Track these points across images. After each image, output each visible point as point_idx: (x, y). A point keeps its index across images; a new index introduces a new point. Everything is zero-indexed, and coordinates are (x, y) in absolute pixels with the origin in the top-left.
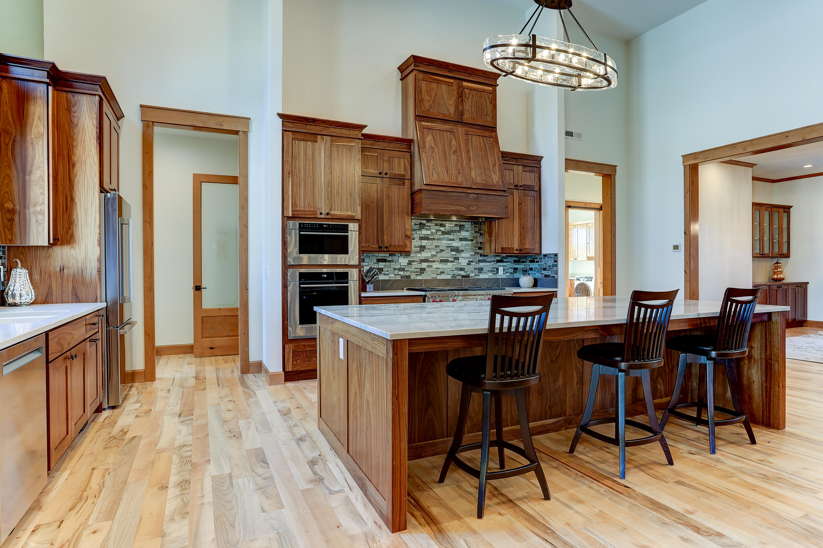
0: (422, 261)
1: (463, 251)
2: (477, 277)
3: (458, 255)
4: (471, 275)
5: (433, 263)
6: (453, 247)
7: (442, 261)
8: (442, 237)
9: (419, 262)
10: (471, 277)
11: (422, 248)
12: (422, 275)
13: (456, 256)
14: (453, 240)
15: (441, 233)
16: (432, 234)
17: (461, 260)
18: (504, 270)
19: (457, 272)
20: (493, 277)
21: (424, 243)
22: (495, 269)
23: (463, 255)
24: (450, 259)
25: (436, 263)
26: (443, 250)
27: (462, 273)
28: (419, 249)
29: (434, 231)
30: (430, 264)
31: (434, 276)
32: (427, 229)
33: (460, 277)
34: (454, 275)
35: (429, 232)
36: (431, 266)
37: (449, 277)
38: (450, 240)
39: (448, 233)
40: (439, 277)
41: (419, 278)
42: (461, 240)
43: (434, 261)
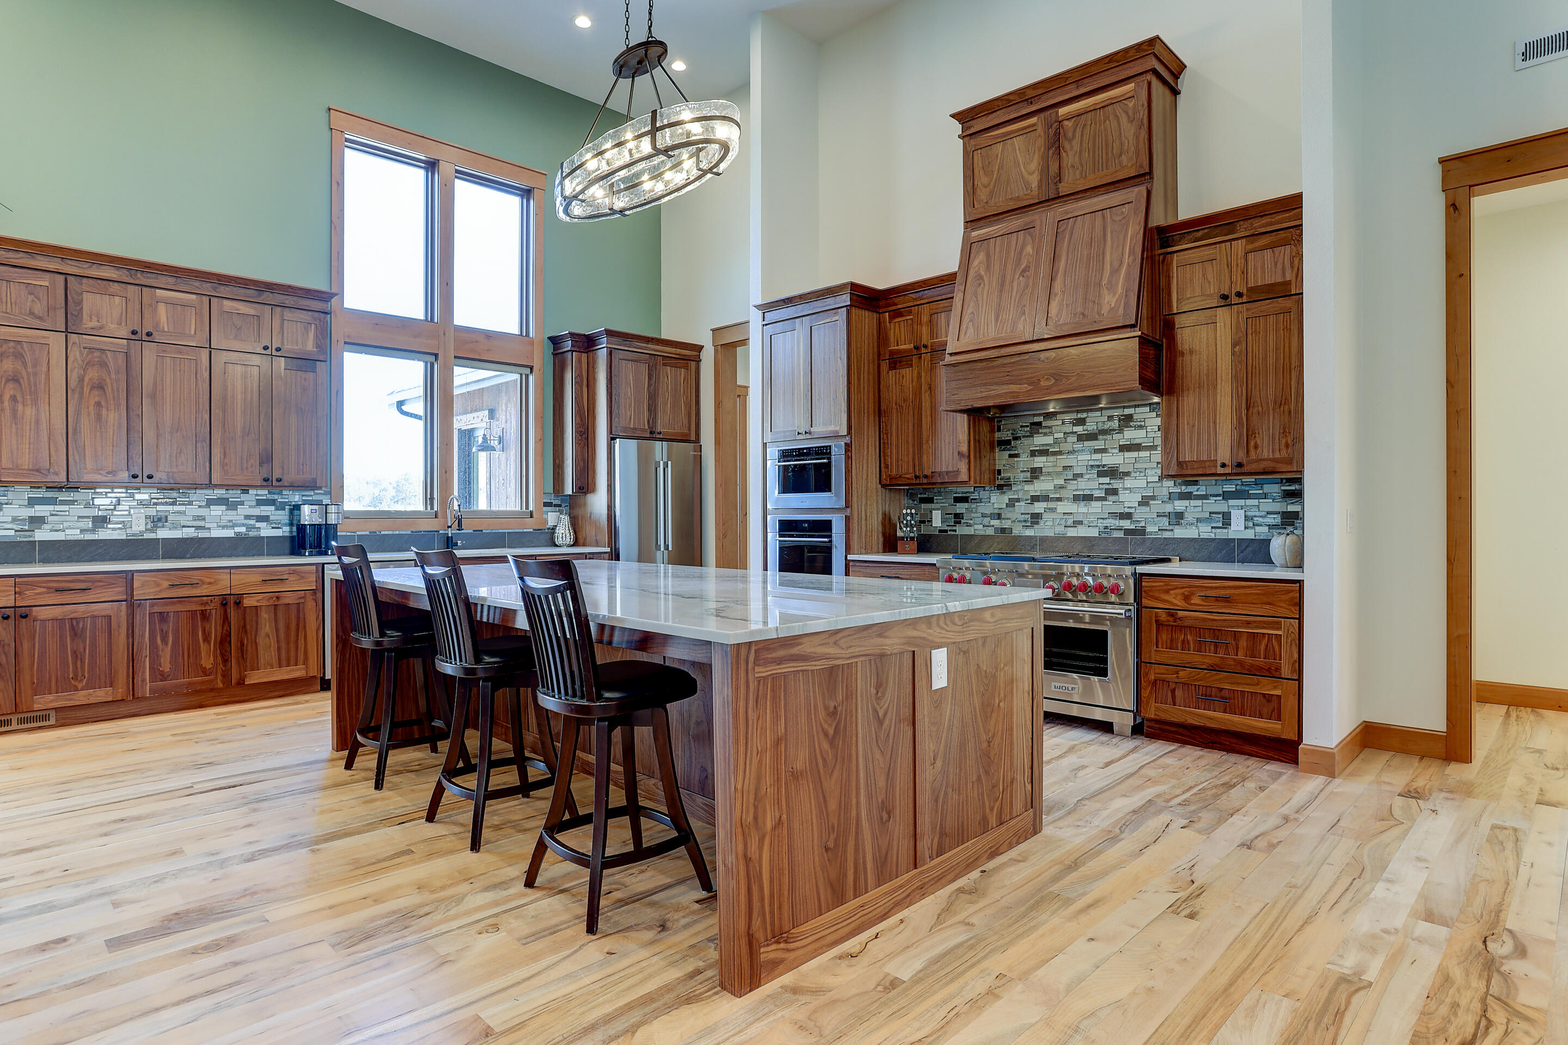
0: (1035, 499)
1: (1127, 474)
2: (1167, 535)
3: (1117, 484)
4: (1149, 529)
5: (1059, 503)
6: (1104, 466)
7: (1076, 498)
8: (1078, 446)
9: (1029, 502)
10: (1151, 533)
11: (1035, 473)
12: (1036, 526)
13: (1110, 487)
14: (1104, 451)
15: (1075, 439)
16: (1057, 442)
17: (1123, 496)
18: (1247, 518)
19: (1113, 521)
20: (1213, 536)
21: (1039, 462)
22: (1221, 516)
23: (1128, 483)
24: (1097, 494)
25: (1065, 503)
26: (1081, 475)
27: (1126, 524)
28: (1029, 474)
29: (1061, 435)
30: (1051, 505)
31: (1060, 530)
32: (1045, 434)
33: (1121, 534)
34: (1106, 528)
35: (1049, 440)
36: (1053, 510)
37: (1094, 533)
38: (1097, 451)
39: (1092, 437)
40: (1072, 533)
41: (1029, 532)
42: (1123, 448)
43: (1059, 499)
